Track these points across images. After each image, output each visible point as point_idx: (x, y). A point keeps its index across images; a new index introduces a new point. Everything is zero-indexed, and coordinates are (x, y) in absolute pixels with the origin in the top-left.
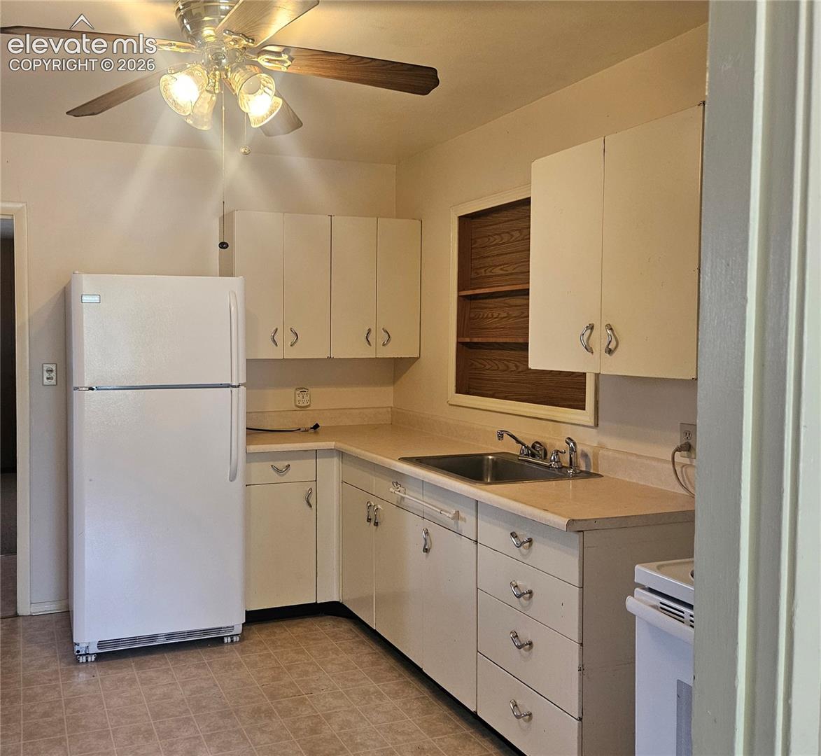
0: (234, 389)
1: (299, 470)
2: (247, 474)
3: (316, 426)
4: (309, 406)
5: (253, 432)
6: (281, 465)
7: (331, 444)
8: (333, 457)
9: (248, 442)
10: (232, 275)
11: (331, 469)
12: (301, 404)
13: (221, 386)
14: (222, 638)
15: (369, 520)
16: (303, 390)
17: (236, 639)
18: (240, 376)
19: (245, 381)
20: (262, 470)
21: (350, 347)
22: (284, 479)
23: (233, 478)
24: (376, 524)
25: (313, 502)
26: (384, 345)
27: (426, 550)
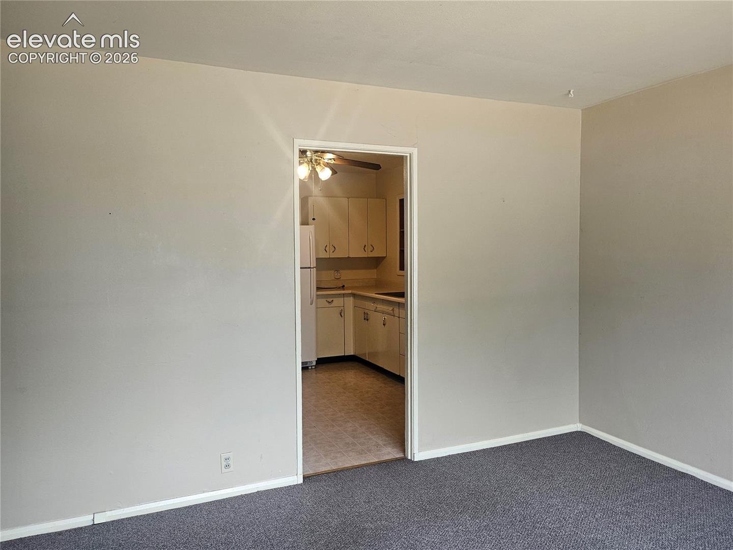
0: (312, 269)
1: (338, 302)
2: (316, 304)
3: (344, 286)
4: (340, 278)
5: (318, 289)
6: (330, 300)
7: (350, 292)
8: (350, 297)
9: (317, 291)
10: (308, 224)
11: (350, 301)
12: (337, 277)
13: (306, 268)
14: (308, 367)
15: (365, 319)
16: (337, 271)
17: (313, 367)
18: (314, 264)
19: (315, 266)
20: (323, 302)
21: (356, 252)
22: (331, 306)
23: (311, 304)
24: (367, 320)
25: (343, 315)
26: (371, 251)
27: (384, 325)
